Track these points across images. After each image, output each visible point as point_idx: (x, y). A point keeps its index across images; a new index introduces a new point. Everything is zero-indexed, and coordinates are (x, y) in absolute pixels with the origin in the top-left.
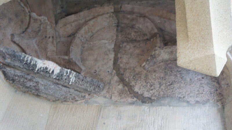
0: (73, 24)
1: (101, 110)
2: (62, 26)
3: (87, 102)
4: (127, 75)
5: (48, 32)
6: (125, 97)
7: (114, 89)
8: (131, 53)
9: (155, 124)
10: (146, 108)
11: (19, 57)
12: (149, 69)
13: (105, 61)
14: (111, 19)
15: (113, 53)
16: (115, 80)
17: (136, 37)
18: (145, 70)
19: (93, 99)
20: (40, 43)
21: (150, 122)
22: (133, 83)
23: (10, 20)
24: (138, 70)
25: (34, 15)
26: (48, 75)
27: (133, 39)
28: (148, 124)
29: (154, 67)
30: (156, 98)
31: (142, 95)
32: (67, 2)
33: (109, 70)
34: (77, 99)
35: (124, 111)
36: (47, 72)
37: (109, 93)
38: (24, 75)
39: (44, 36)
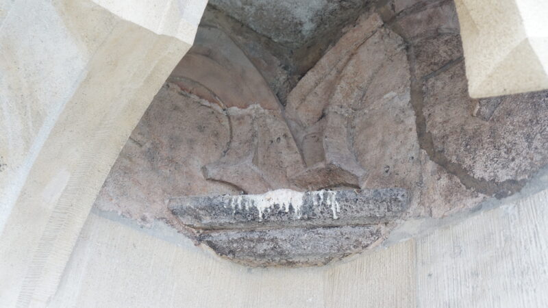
0: (319, 90)
1: (416, 248)
2: (297, 105)
3: (386, 242)
4: (450, 149)
5: (272, 130)
6: (460, 200)
7: (431, 192)
8: (448, 96)
9: (538, 237)
10: (510, 208)
11: (220, 206)
12: (496, 113)
13: (401, 137)
14: (386, 40)
15: (412, 112)
16: (430, 171)
17: (449, 53)
18: (487, 121)
19: (397, 231)
20: (266, 158)
21: (525, 237)
22: (468, 162)
23: (191, 142)
24: (471, 128)
25: (234, 110)
26: (285, 218)
27: (444, 61)
28: (523, 243)
29: (504, 105)
30: (527, 177)
31: (494, 180)
32: (292, 52)
33: (413, 154)
34: (365, 242)
35: (463, 232)
36: (280, 212)
37: (423, 204)
38: (245, 234)
39: (268, 142)
